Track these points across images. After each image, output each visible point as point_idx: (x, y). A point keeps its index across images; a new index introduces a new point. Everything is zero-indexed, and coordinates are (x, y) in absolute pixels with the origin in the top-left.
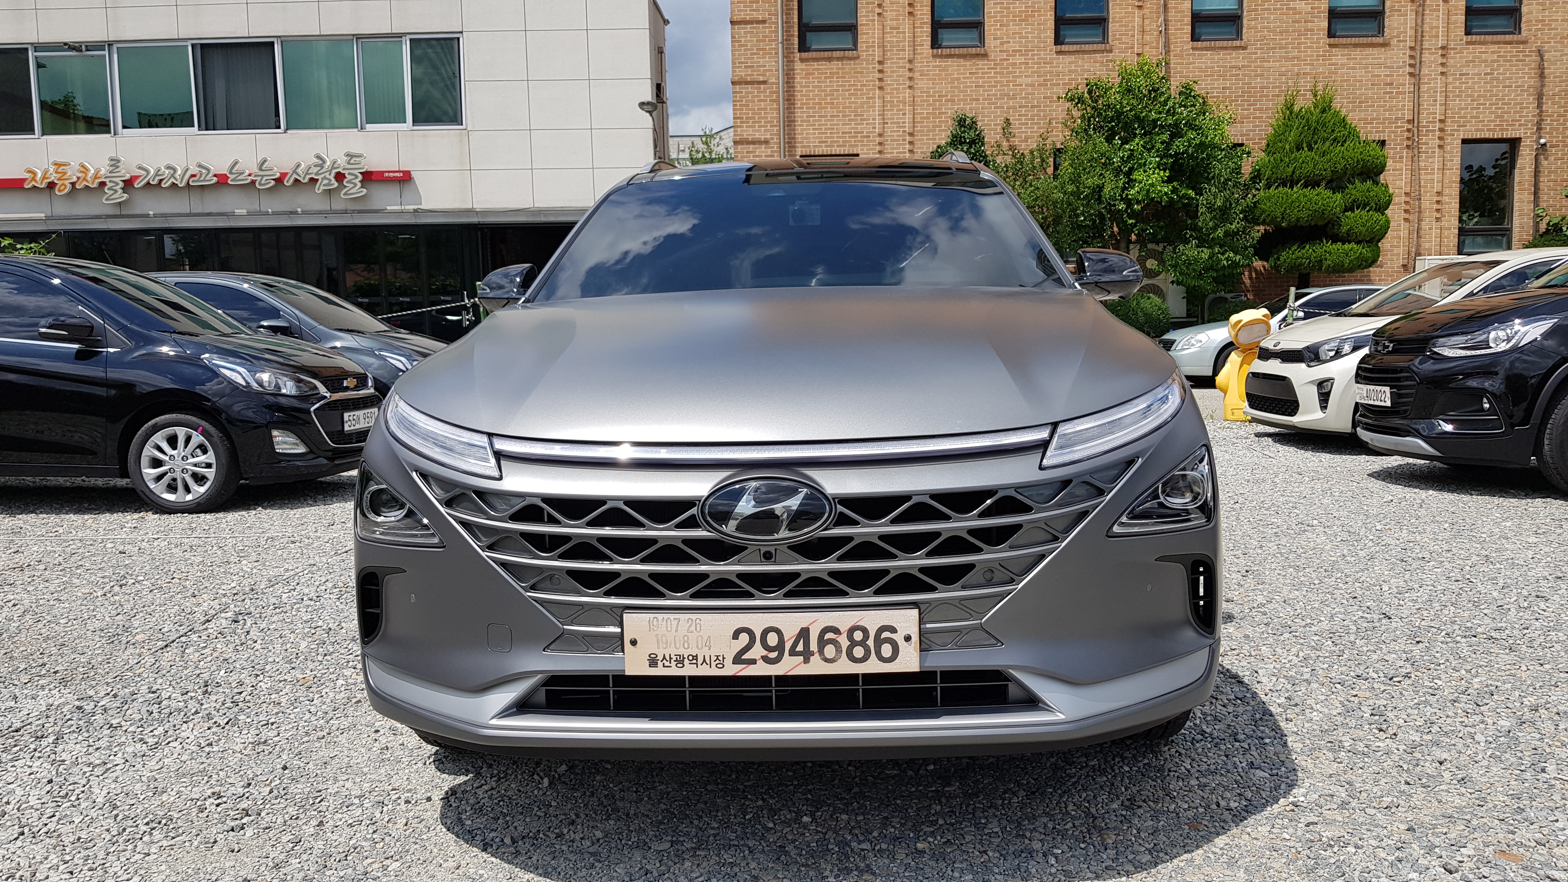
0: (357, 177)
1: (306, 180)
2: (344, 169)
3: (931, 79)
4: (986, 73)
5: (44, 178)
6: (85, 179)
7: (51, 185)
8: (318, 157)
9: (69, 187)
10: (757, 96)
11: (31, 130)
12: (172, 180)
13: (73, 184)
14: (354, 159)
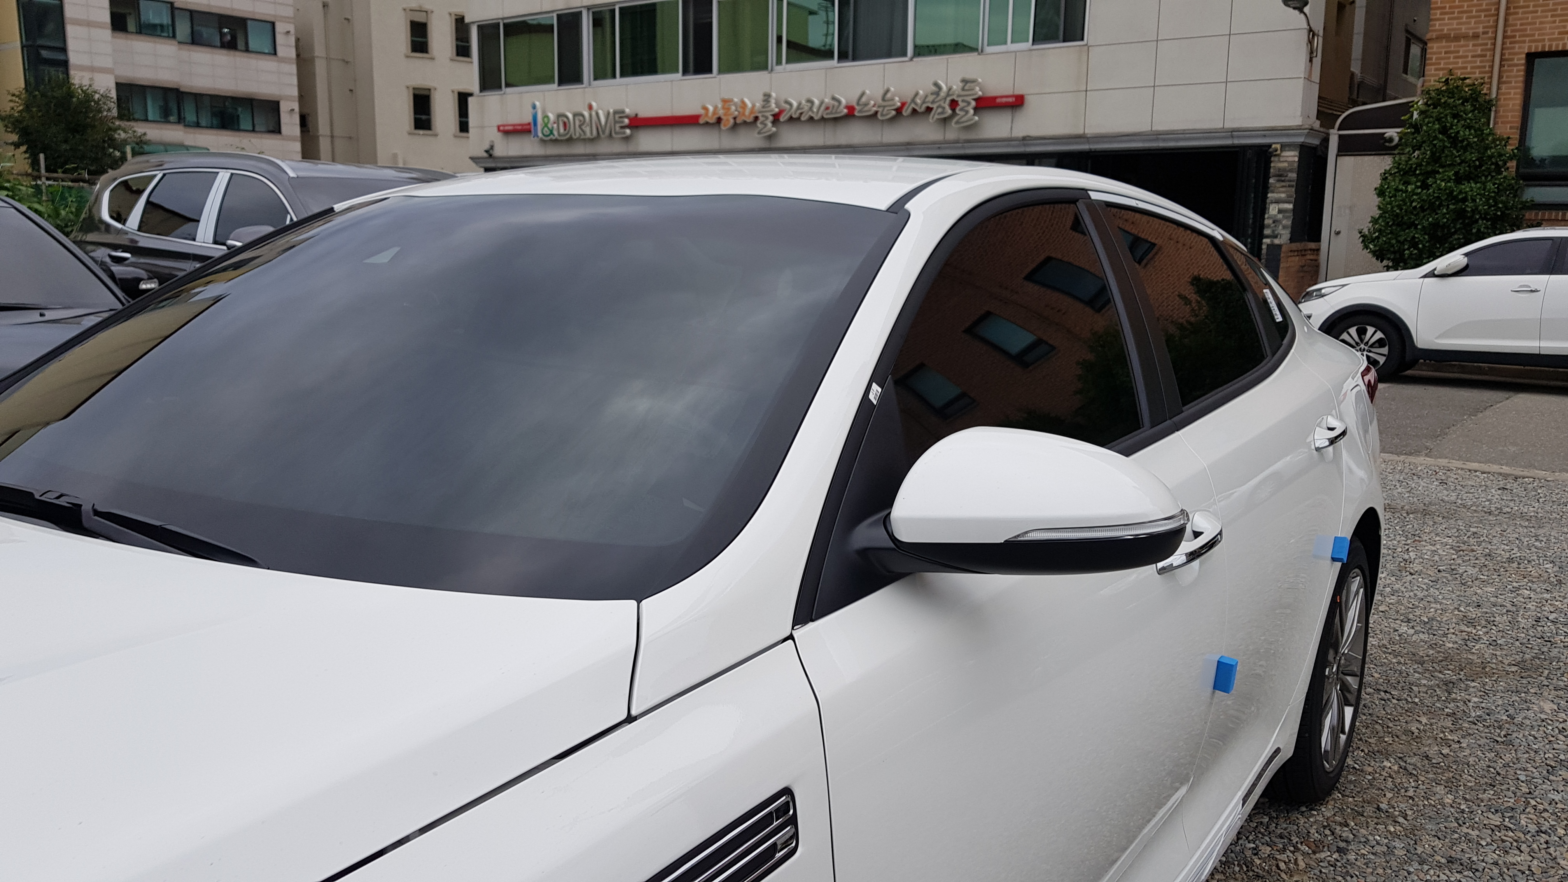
0: (969, 103)
1: (923, 109)
2: (959, 96)
5: (714, 113)
6: (744, 114)
7: (719, 120)
8: (936, 84)
9: (732, 121)
11: (710, 71)
12: (810, 113)
13: (735, 118)
14: (968, 85)
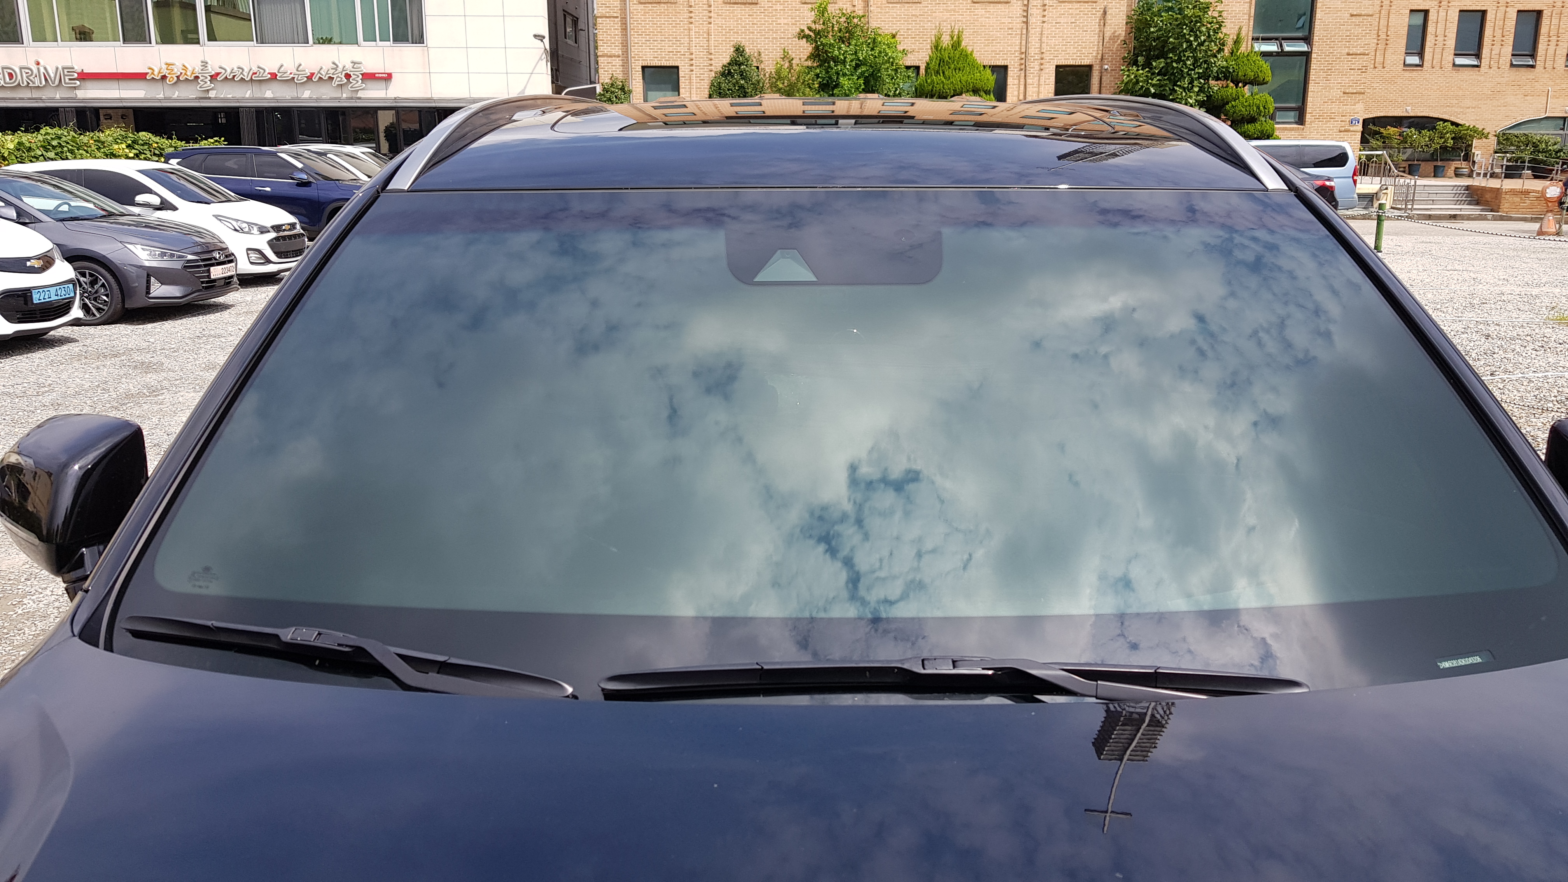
1: (326, 78)
2: (350, 71)
3: (723, 18)
4: (759, 15)
5: (159, 73)
6: (185, 74)
7: (164, 77)
8: (334, 63)
10: (612, 26)
11: (150, 41)
12: (242, 76)
13: (178, 77)
14: (356, 65)
